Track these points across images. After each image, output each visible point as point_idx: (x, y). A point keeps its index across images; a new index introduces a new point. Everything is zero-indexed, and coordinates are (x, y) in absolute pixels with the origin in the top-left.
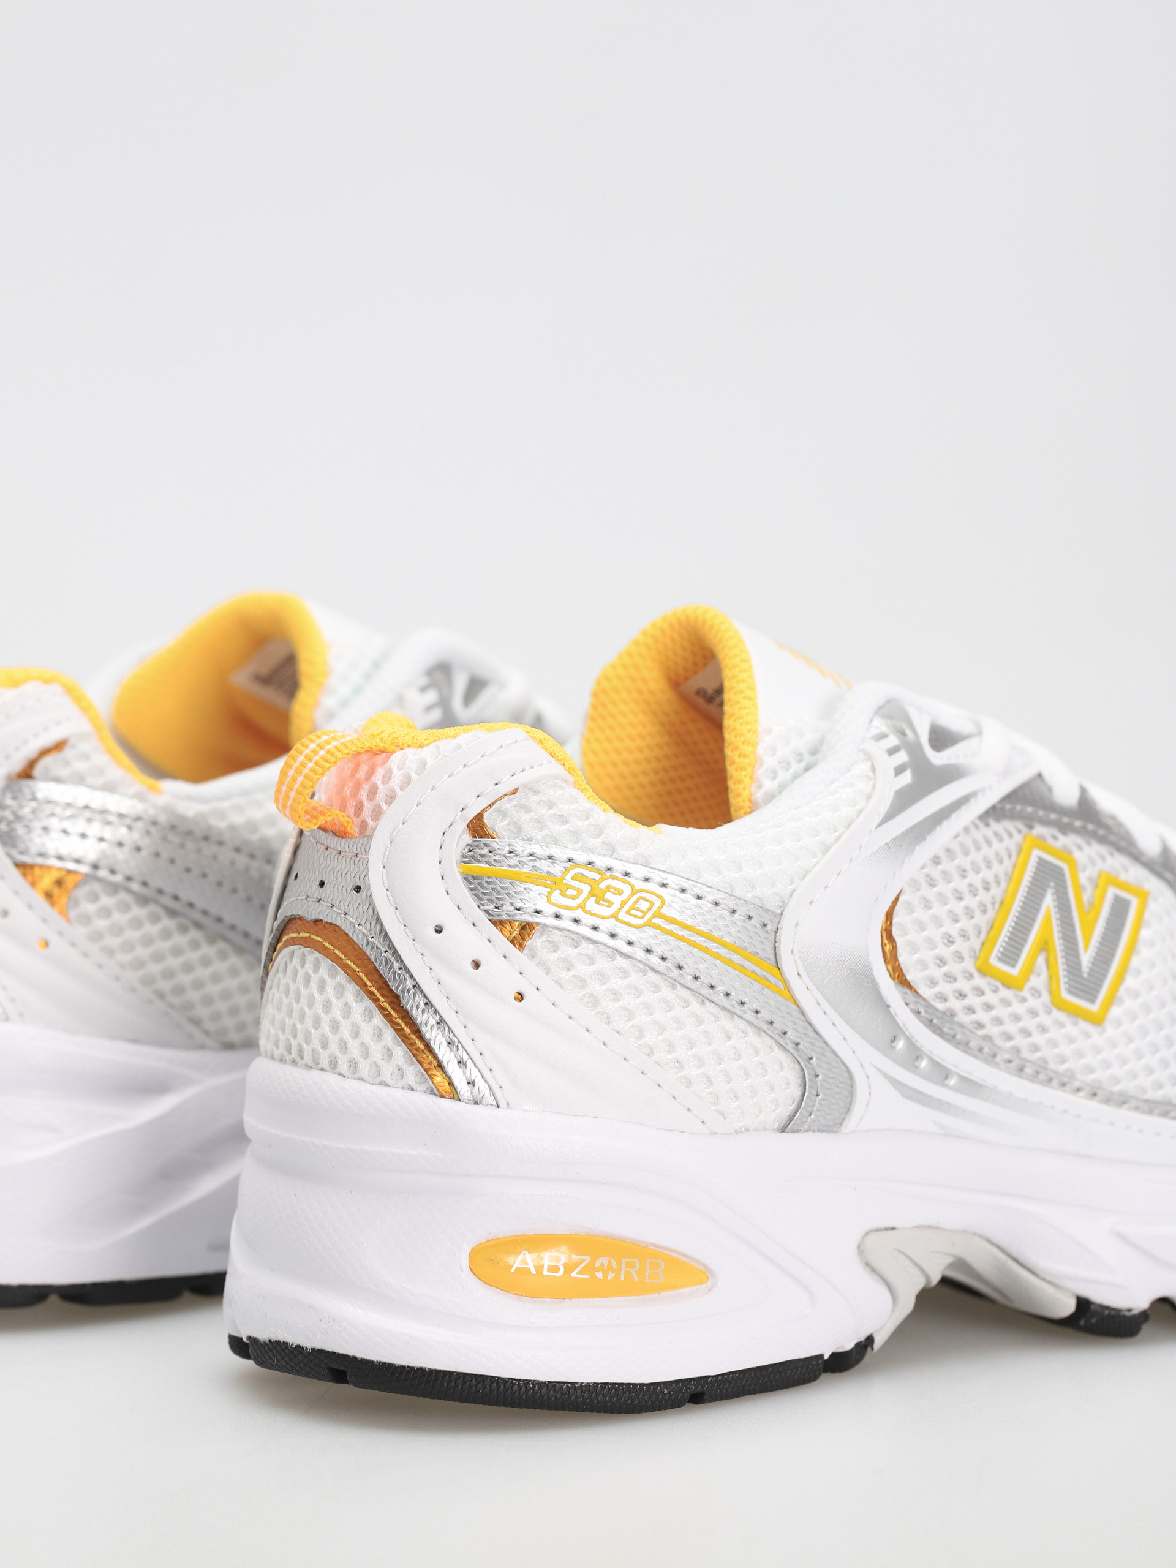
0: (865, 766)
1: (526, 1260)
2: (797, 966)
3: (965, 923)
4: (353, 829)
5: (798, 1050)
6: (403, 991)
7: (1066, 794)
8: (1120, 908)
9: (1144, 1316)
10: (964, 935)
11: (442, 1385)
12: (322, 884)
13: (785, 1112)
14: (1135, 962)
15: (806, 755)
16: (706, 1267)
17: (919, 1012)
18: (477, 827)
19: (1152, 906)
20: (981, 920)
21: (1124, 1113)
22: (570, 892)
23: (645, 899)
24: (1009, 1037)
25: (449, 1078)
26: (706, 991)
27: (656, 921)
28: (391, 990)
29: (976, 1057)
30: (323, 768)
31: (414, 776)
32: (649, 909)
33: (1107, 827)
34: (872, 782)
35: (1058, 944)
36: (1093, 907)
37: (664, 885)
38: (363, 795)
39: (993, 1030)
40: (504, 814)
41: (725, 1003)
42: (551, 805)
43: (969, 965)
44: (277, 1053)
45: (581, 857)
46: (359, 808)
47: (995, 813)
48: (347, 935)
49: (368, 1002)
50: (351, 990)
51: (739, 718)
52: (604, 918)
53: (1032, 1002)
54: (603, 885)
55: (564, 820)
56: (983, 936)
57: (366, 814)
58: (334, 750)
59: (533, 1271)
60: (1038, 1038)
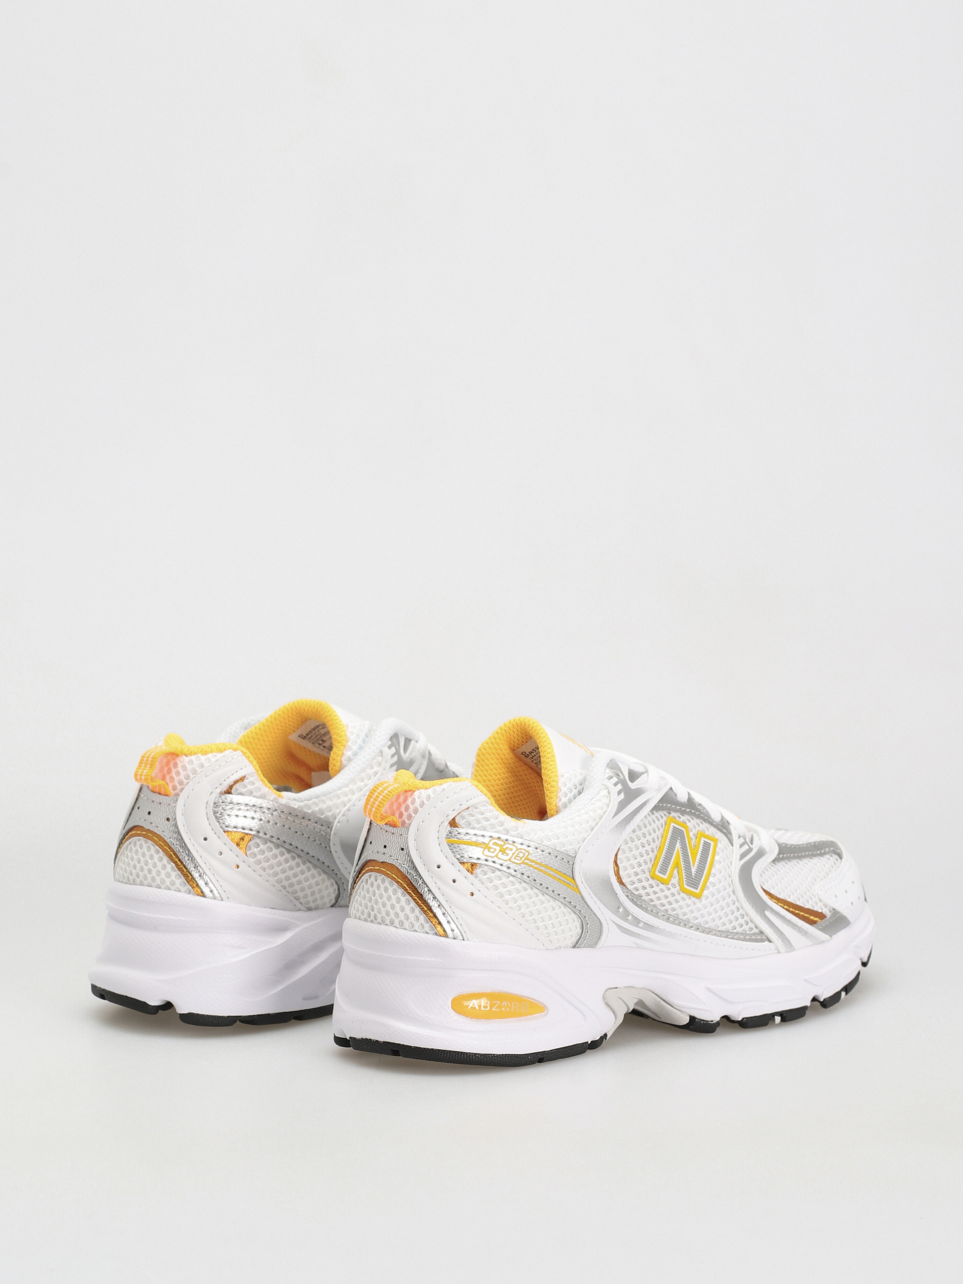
0: (606, 792)
1: (474, 1003)
2: (581, 879)
3: (646, 857)
4: (399, 824)
5: (580, 913)
6: (424, 892)
7: (682, 797)
8: (707, 846)
9: (718, 1024)
10: (646, 863)
11: (441, 1056)
12: (385, 847)
13: (574, 940)
14: (713, 871)
15: (578, 786)
16: (544, 1005)
17: (628, 896)
18: (453, 823)
19: (719, 845)
20: (652, 855)
21: (710, 937)
22: (491, 850)
23: (521, 852)
24: (663, 905)
25: (444, 928)
26: (545, 890)
27: (526, 861)
28: (419, 892)
29: (650, 914)
30: (387, 798)
31: (426, 802)
32: (523, 856)
33: (699, 811)
34: (609, 798)
35: (682, 864)
36: (696, 847)
37: (529, 846)
38: (403, 809)
39: (657, 903)
40: (463, 818)
41: (552, 894)
42: (482, 814)
43: (647, 875)
44: (362, 917)
45: (496, 835)
46: (401, 815)
47: (656, 808)
48: (398, 869)
49: (408, 897)
50: (400, 891)
51: (550, 770)
52: (505, 861)
53: (673, 890)
54: (505, 847)
55: (487, 820)
56: (652, 862)
57: (405, 817)
58: (391, 791)
59: (477, 1008)
60: (675, 905)
